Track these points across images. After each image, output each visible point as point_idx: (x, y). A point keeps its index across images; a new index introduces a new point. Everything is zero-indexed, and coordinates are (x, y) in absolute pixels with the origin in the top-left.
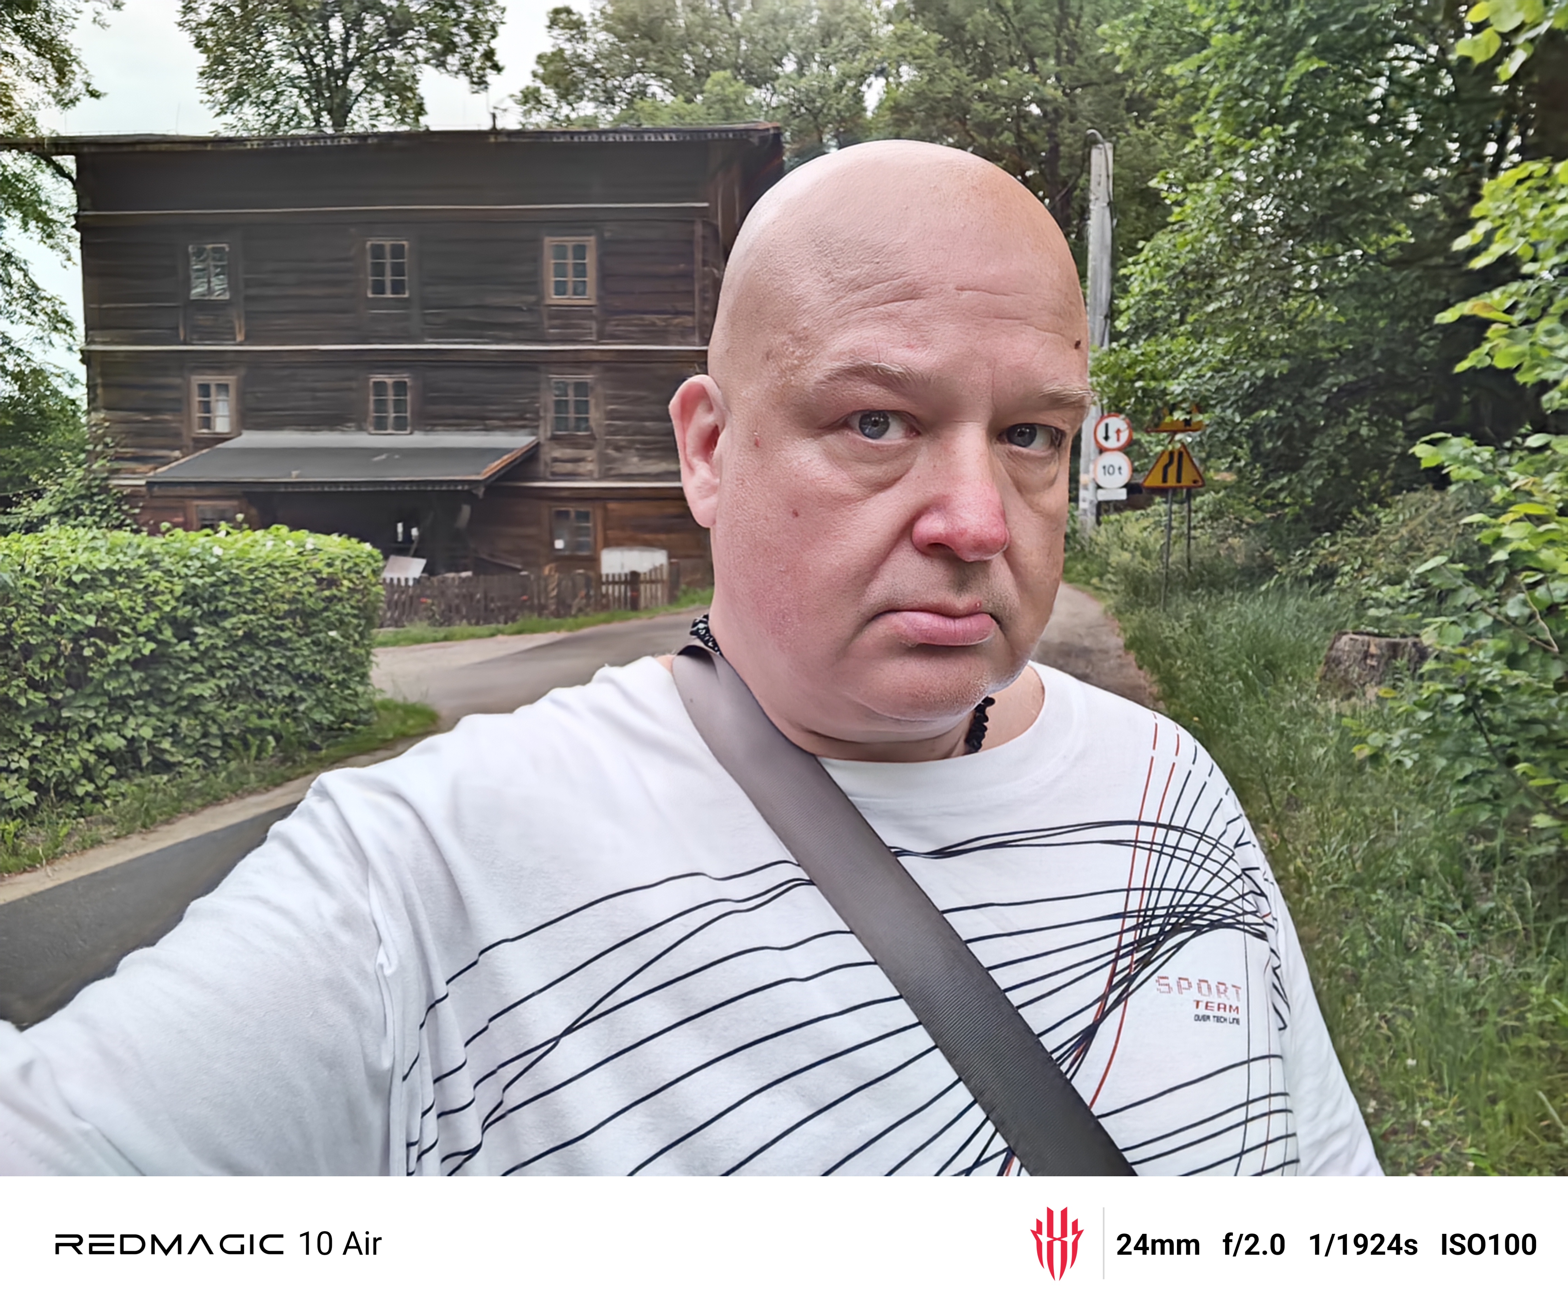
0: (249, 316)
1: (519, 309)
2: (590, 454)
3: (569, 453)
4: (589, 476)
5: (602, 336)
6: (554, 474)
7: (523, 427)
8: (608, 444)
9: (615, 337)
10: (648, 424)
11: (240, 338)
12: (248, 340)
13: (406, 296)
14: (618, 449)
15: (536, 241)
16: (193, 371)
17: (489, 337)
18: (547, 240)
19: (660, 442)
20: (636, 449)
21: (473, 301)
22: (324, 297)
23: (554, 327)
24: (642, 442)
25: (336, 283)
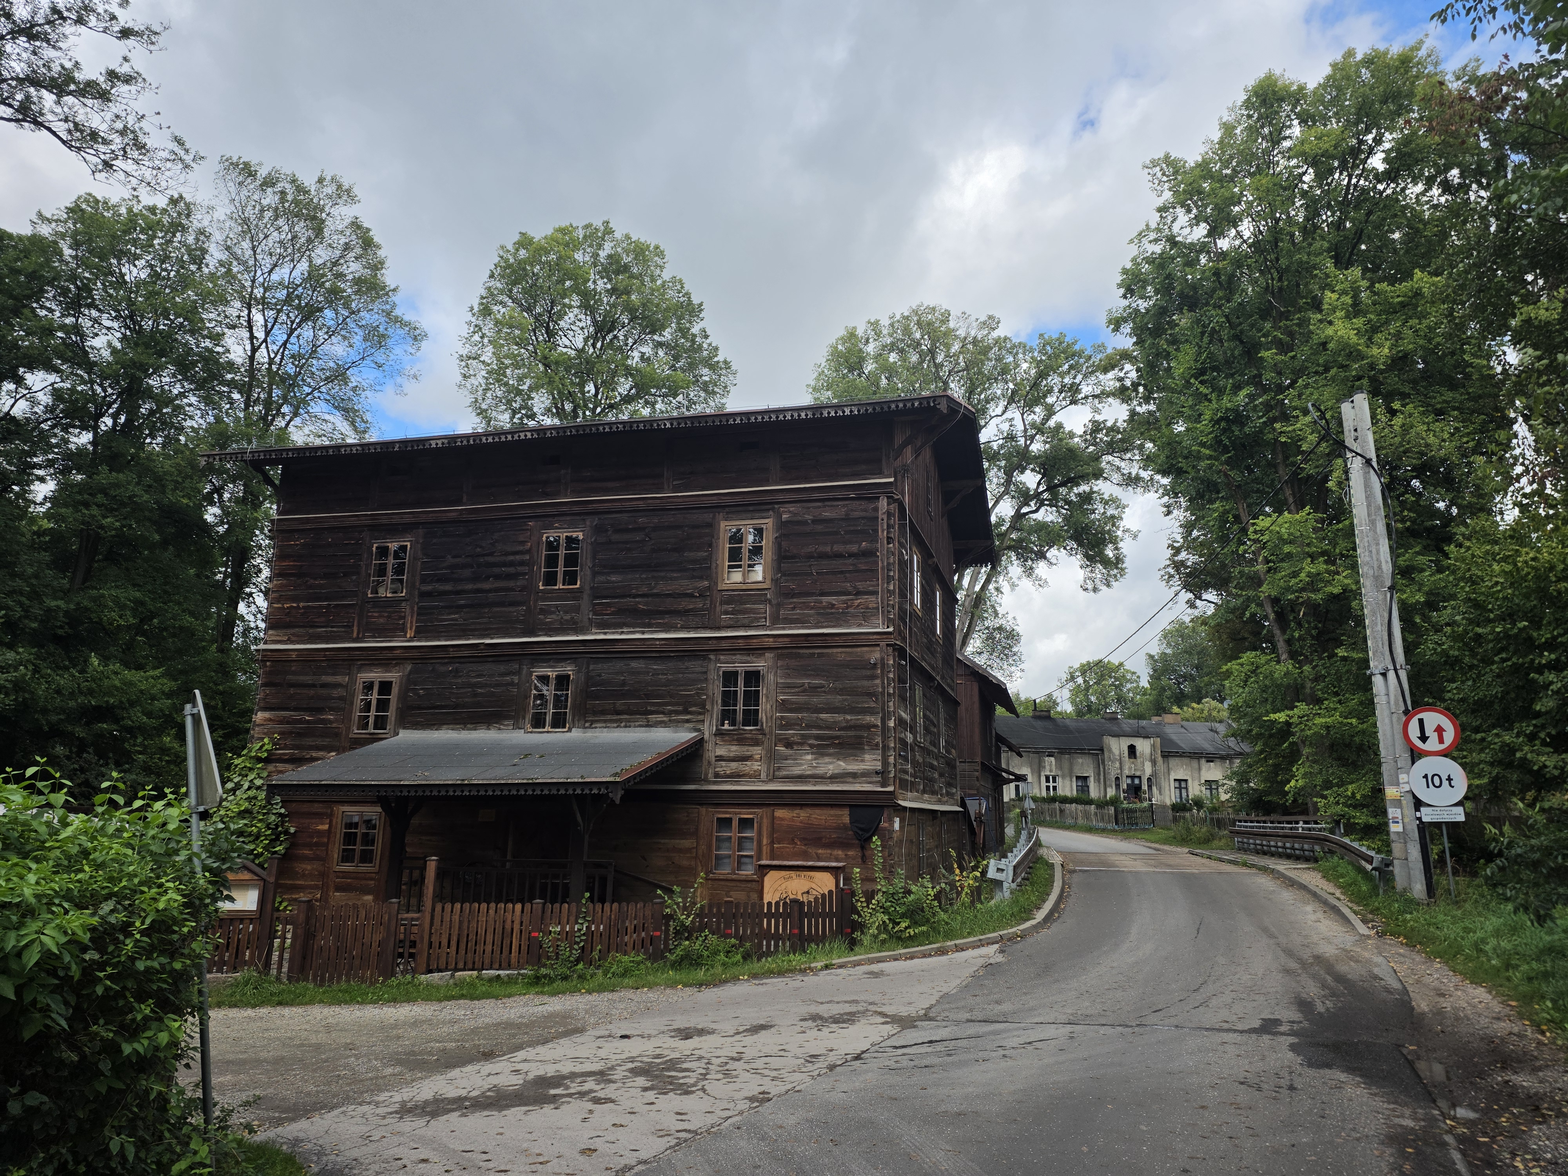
0: (422, 612)
1: (691, 596)
2: (757, 751)
3: (735, 750)
4: (756, 778)
5: (776, 620)
6: (717, 775)
7: (688, 721)
8: (780, 740)
9: (790, 621)
10: (823, 716)
11: (410, 633)
12: (417, 635)
13: (577, 586)
14: (789, 745)
15: (711, 526)
16: (360, 669)
17: (658, 625)
18: (723, 524)
19: (837, 737)
20: (812, 746)
21: (644, 590)
22: (496, 590)
23: (726, 613)
24: (818, 737)
25: (509, 577)
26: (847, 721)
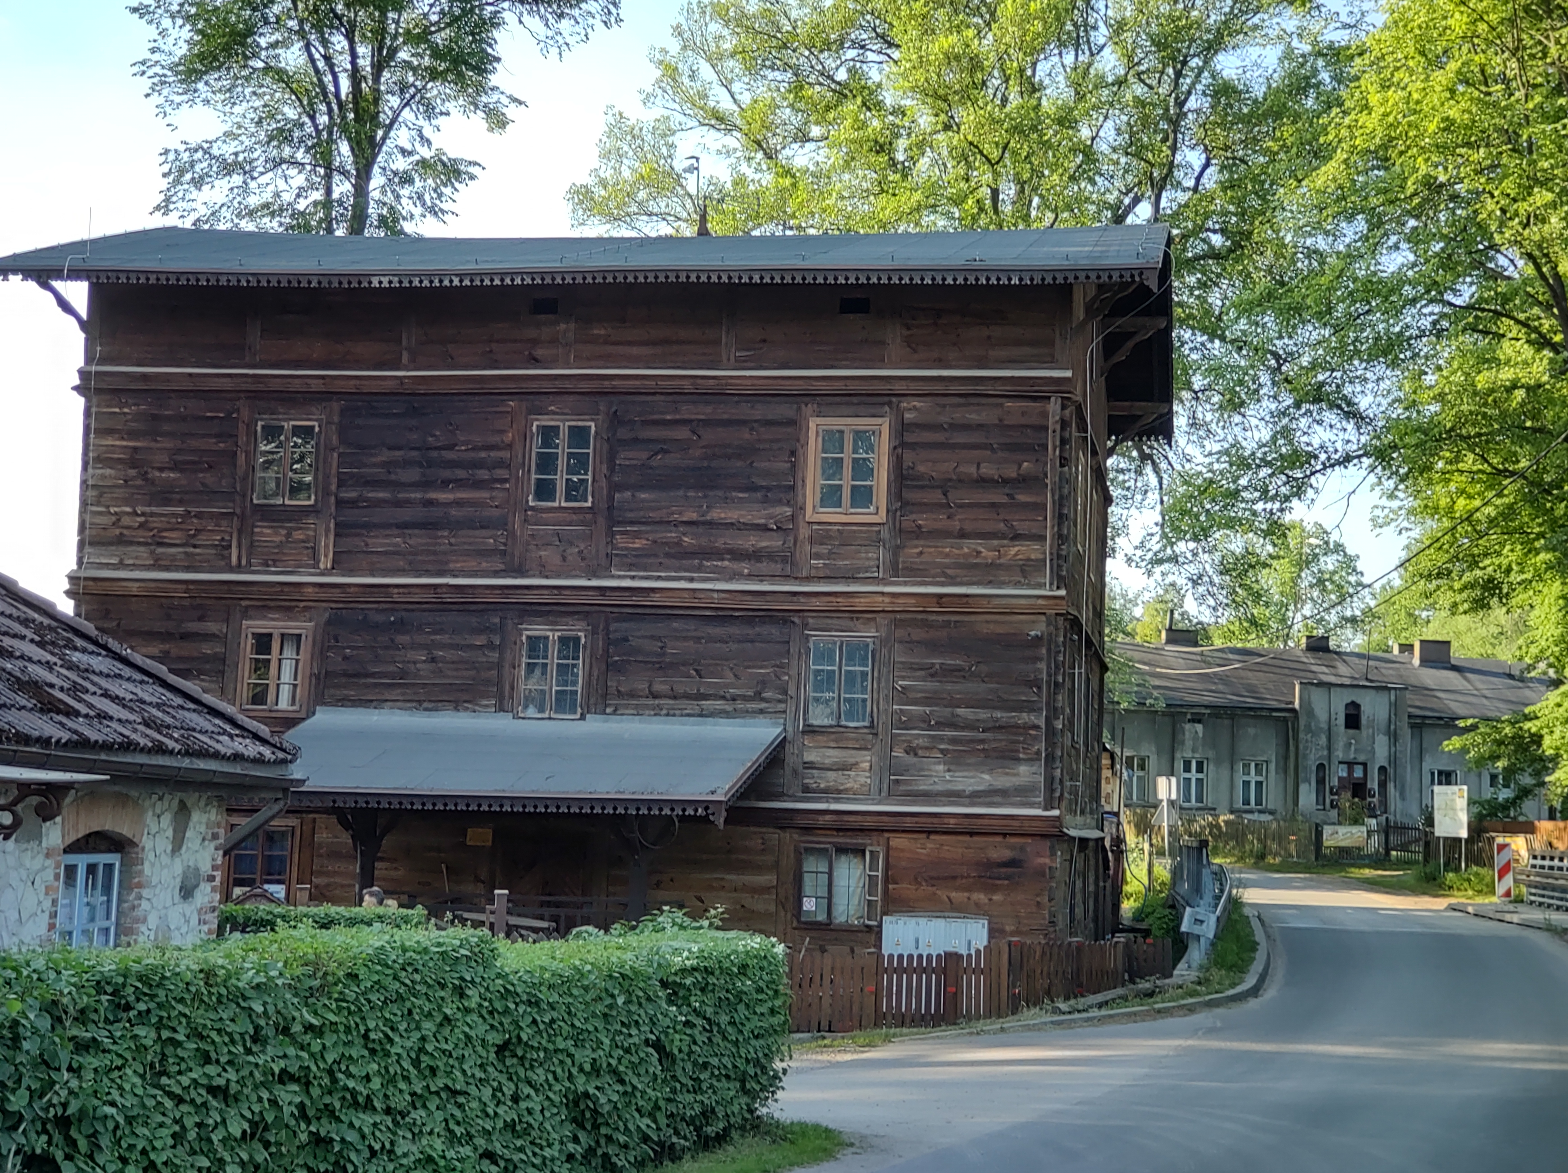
0: (342, 530)
1: (765, 528)
2: (864, 758)
3: (833, 755)
4: (864, 795)
5: (896, 570)
6: (806, 789)
7: (762, 711)
8: (897, 742)
9: (914, 573)
10: (960, 711)
11: (325, 562)
12: (337, 566)
13: (589, 504)
14: (911, 750)
15: (794, 424)
16: (246, 613)
17: (715, 570)
18: (814, 423)
19: (982, 741)
20: (943, 751)
21: (693, 516)
22: (458, 503)
23: (818, 556)
24: (954, 741)
25: (479, 485)
26: (997, 720)
